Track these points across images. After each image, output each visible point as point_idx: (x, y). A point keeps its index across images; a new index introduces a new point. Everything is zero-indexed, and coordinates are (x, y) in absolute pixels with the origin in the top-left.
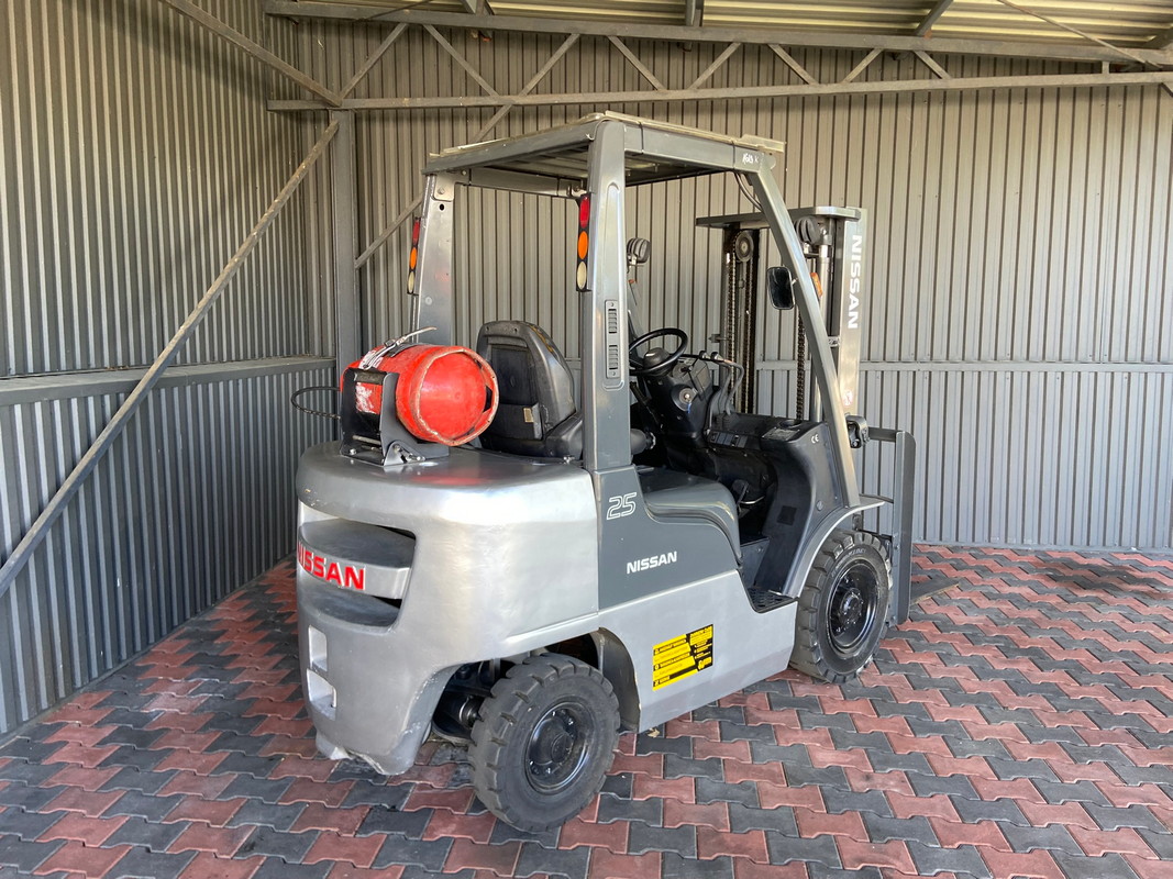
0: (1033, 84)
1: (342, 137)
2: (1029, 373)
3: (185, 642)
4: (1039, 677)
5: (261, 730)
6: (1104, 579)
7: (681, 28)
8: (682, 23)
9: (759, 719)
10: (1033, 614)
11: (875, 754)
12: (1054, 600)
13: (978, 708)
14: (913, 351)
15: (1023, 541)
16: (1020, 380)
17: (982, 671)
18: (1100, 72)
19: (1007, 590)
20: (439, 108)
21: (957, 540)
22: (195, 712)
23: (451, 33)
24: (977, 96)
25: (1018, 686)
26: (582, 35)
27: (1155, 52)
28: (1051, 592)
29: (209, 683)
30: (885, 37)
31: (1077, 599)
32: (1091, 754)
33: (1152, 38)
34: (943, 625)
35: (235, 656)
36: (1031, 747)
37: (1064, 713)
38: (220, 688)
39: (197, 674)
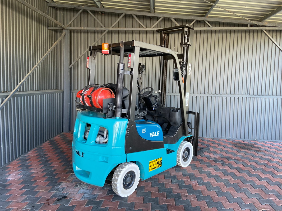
0: (232, 29)
1: (66, 36)
2: (231, 97)
3: (19, 161)
4: (230, 171)
5: (35, 184)
6: (248, 147)
7: (149, 13)
8: (150, 12)
9: (161, 181)
10: (230, 155)
11: (188, 190)
12: (235, 152)
13: (215, 178)
14: (204, 91)
15: (229, 137)
16: (229, 99)
17: (216, 170)
18: (247, 26)
19: (224, 149)
20: (91, 30)
21: (214, 137)
22: (19, 179)
23: (94, 12)
24: (219, 32)
25: (225, 173)
26: (126, 14)
27: (260, 22)
28: (235, 150)
29: (24, 172)
30: (197, 17)
31: (241, 152)
32: (240, 190)
33: (259, 19)
34: (208, 158)
35: (31, 165)
36: (227, 188)
37: (235, 180)
38: (26, 173)
39: (21, 169)
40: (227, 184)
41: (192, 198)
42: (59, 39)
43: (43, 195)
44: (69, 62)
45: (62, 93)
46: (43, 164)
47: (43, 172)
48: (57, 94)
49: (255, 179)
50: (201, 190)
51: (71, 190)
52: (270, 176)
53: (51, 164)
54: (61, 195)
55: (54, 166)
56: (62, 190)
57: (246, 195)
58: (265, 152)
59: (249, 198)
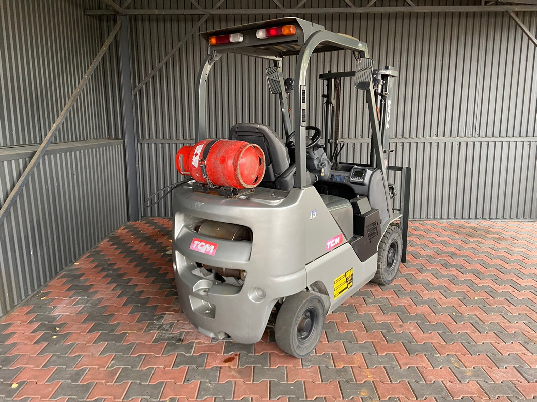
1: (124, 28)
2: (445, 143)
3: (65, 280)
4: (462, 277)
5: (114, 320)
11: (401, 315)
16: (442, 146)
18: (481, 4)
20: (171, 15)
24: (424, 16)
29: (82, 299)
32: (492, 310)
36: (467, 308)
37: (477, 293)
38: (88, 301)
39: (75, 295)
40: (465, 300)
41: (412, 328)
42: (112, 34)
43: (137, 340)
44: (132, 81)
45: (122, 145)
48: (114, 146)
49: (510, 289)
50: (423, 314)
51: (186, 326)
53: (129, 282)
54: (172, 337)
57: (504, 317)
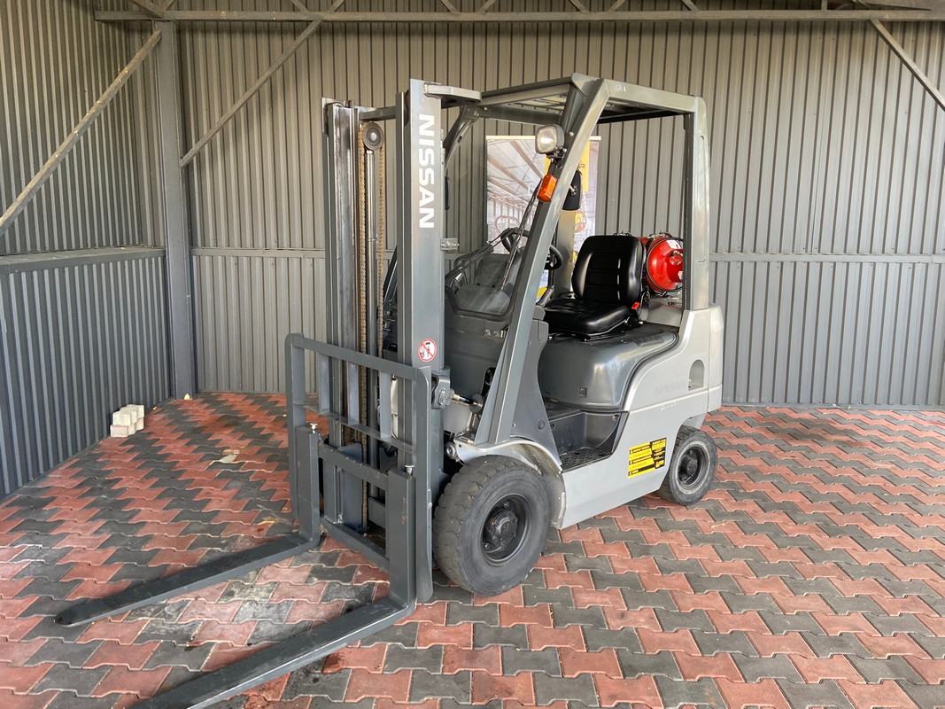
0: (765, 17)
1: (165, 46)
2: (755, 263)
3: (15, 509)
4: (762, 518)
5: (77, 594)
6: (812, 431)
10: (755, 462)
11: (628, 593)
12: (772, 449)
13: (713, 547)
15: (748, 400)
16: (748, 269)
19: (735, 441)
20: (256, 21)
22: (15, 577)
24: (719, 27)
28: (770, 442)
29: (33, 549)
31: (791, 448)
35: (61, 521)
37: (784, 550)
38: (42, 554)
39: (23, 539)
40: (758, 565)
41: (642, 620)
42: (139, 55)
43: (106, 636)
44: (179, 142)
45: (159, 258)
46: (102, 517)
47: (103, 546)
48: (140, 261)
49: (848, 544)
50: (671, 592)
51: (209, 609)
52: (897, 532)
53: (131, 517)
54: (175, 632)
55: (144, 523)
56: (178, 611)
57: (826, 602)
58: (870, 448)
59: (836, 613)
